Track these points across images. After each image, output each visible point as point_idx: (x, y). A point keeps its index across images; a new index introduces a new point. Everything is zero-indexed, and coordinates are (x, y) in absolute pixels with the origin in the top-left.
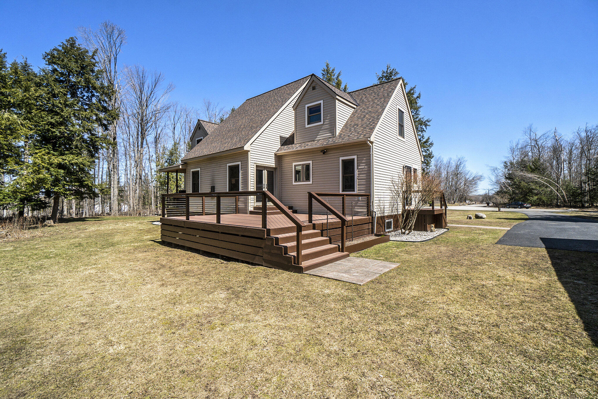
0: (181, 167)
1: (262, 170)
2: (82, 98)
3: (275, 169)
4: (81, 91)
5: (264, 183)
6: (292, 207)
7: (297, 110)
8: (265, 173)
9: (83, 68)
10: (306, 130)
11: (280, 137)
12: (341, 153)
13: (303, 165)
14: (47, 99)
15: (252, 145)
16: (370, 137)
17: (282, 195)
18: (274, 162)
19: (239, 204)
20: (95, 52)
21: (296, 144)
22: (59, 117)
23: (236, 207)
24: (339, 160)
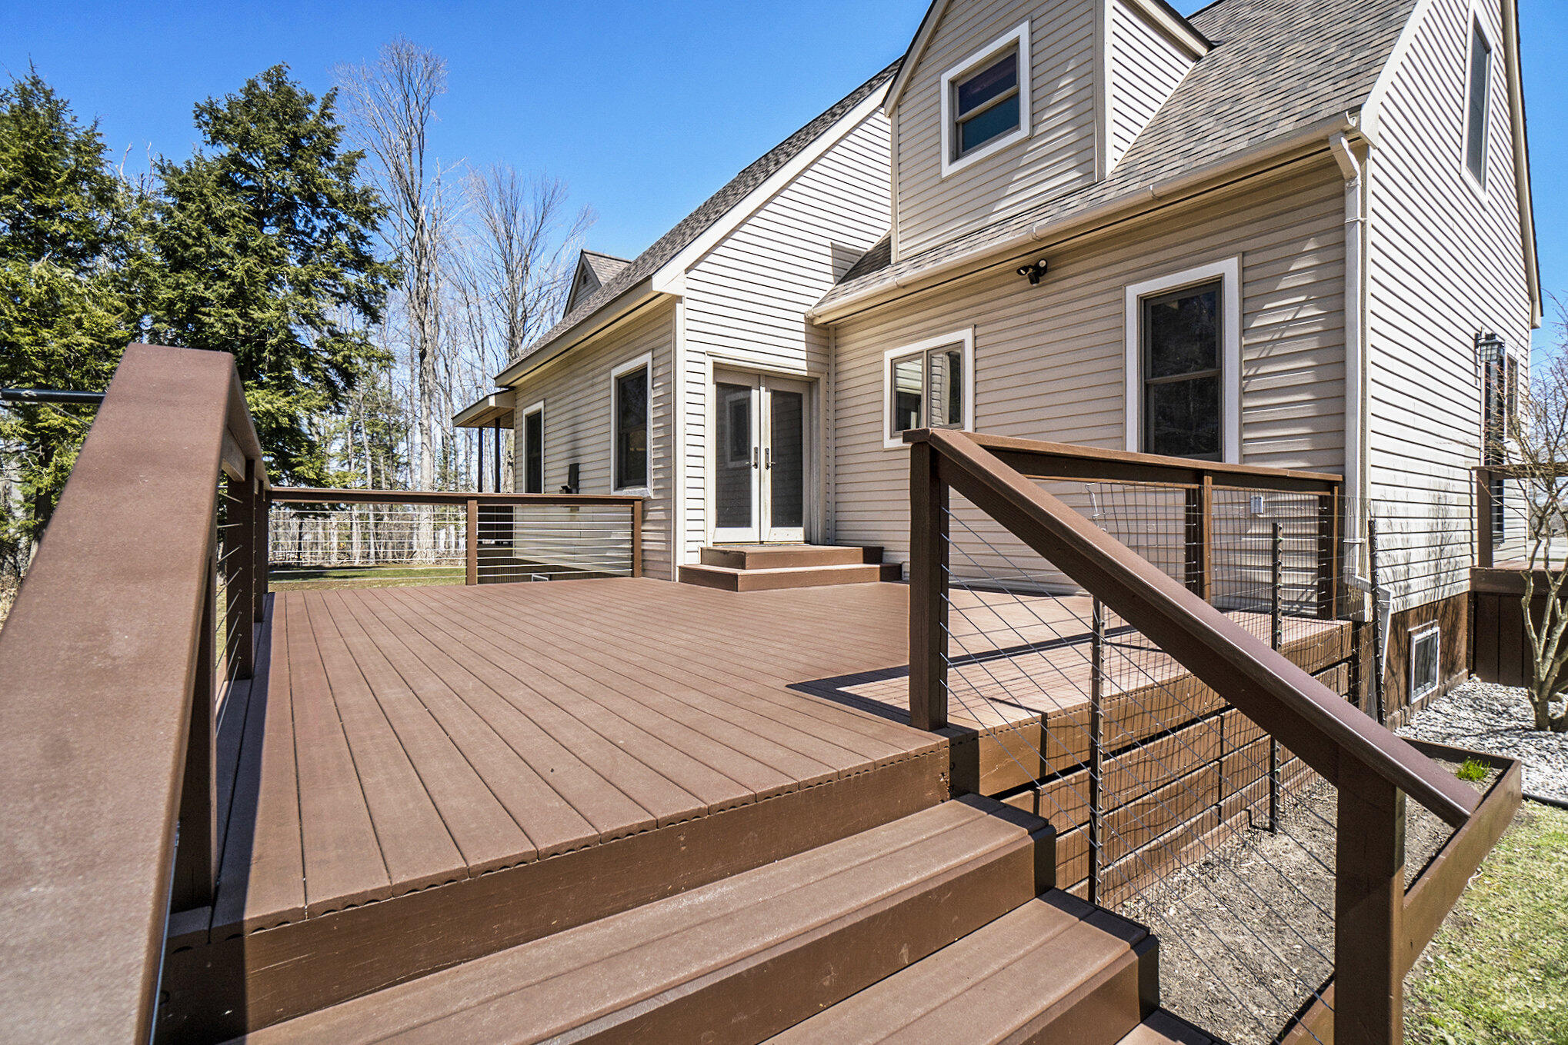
0: (492, 402)
1: (749, 389)
2: (309, 236)
3: (811, 383)
4: (305, 216)
5: (755, 443)
6: (881, 549)
7: (903, 109)
8: (761, 403)
9: (295, 143)
10: (946, 186)
11: (833, 247)
12: (1131, 265)
13: (930, 354)
14: (194, 233)
15: (693, 274)
16: (1356, 110)
17: (841, 498)
18: (804, 355)
19: (647, 536)
20: (330, 99)
21: (897, 264)
22: (226, 284)
23: (632, 550)
24: (1122, 301)
